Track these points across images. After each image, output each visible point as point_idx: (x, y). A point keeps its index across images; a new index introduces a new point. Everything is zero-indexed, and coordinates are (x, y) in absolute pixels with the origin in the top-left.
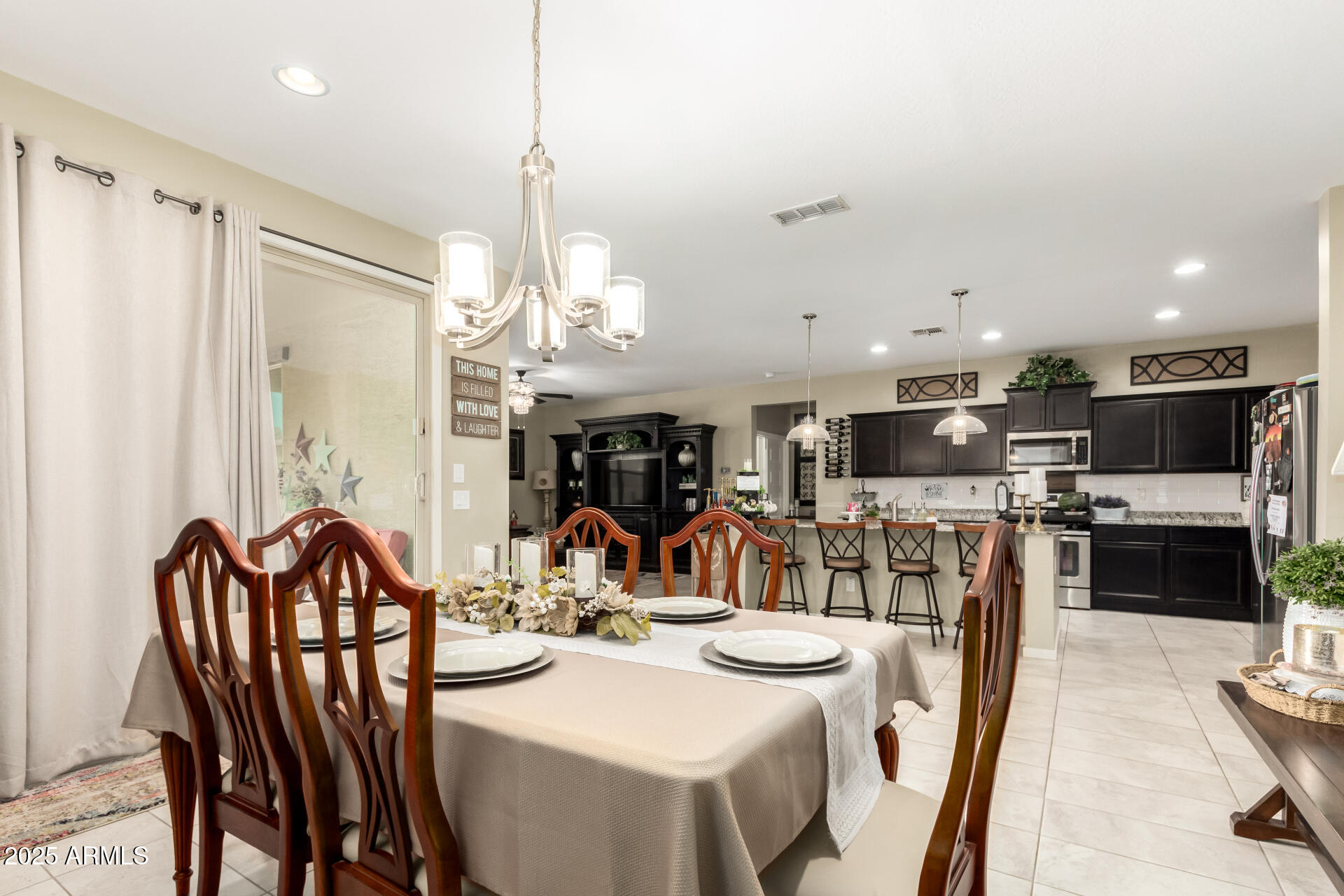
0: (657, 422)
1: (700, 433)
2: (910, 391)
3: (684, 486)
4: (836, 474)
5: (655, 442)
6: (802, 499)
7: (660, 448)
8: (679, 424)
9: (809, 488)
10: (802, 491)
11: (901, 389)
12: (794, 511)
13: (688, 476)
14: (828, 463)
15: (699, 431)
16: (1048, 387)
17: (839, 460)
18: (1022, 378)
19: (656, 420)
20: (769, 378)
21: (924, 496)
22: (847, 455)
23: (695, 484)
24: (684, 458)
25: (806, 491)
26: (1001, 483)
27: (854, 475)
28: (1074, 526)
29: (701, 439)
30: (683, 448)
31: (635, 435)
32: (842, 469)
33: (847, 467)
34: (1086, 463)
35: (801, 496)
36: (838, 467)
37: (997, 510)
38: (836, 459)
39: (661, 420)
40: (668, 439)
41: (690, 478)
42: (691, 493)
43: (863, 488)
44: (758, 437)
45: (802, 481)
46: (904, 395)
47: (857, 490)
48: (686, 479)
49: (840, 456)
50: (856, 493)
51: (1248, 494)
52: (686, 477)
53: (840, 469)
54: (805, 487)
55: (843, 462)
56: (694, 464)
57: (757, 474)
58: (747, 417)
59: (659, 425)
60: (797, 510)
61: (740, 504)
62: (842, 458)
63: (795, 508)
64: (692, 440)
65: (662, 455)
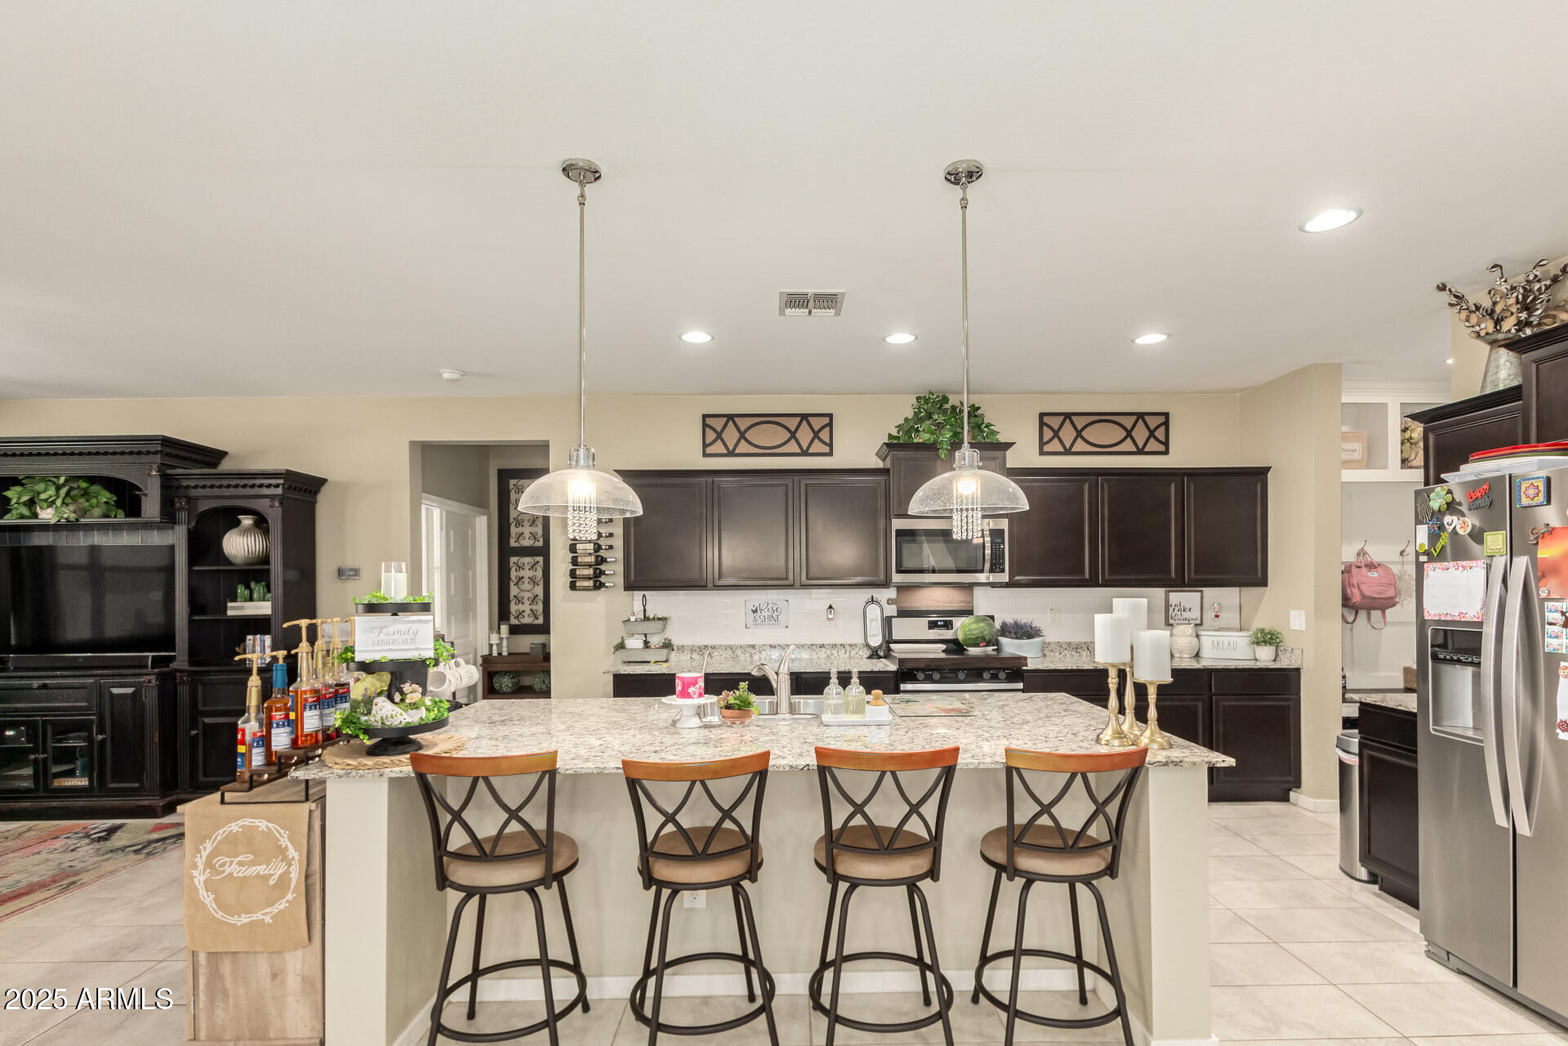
0: (158, 459)
1: (279, 491)
2: (724, 436)
3: (241, 608)
4: (591, 583)
5: (151, 507)
6: (514, 621)
7: (169, 517)
8: (225, 466)
9: (527, 603)
10: (514, 608)
11: (709, 432)
12: (499, 645)
13: (253, 585)
14: (574, 561)
15: (277, 486)
16: (951, 444)
17: (597, 557)
18: (909, 427)
19: (155, 453)
20: (448, 380)
21: (750, 623)
22: (611, 547)
23: (269, 604)
24: (239, 545)
25: (521, 607)
26: (873, 601)
27: (629, 587)
28: (1002, 675)
29: (281, 503)
30: (238, 523)
31: (96, 488)
32: (602, 573)
33: (615, 570)
34: (1003, 571)
35: (512, 618)
36: (595, 570)
37: (868, 645)
38: (590, 554)
39: (168, 455)
40: (190, 500)
41: (258, 589)
42: (259, 625)
43: (645, 611)
44: (423, 507)
45: (514, 591)
46: (714, 442)
47: (633, 614)
48: (247, 592)
49: (598, 548)
50: (633, 619)
51: (1173, 615)
52: (248, 587)
53: (599, 573)
54: (519, 601)
55: (603, 560)
56: (265, 559)
57: (426, 608)
58: (401, 467)
59: (162, 468)
60: (505, 643)
61: (368, 702)
62: (602, 553)
63: (501, 639)
64: (262, 505)
65: (177, 538)
